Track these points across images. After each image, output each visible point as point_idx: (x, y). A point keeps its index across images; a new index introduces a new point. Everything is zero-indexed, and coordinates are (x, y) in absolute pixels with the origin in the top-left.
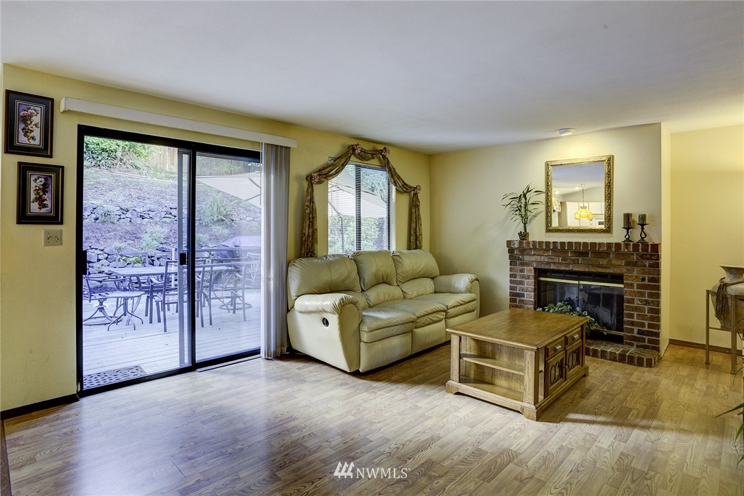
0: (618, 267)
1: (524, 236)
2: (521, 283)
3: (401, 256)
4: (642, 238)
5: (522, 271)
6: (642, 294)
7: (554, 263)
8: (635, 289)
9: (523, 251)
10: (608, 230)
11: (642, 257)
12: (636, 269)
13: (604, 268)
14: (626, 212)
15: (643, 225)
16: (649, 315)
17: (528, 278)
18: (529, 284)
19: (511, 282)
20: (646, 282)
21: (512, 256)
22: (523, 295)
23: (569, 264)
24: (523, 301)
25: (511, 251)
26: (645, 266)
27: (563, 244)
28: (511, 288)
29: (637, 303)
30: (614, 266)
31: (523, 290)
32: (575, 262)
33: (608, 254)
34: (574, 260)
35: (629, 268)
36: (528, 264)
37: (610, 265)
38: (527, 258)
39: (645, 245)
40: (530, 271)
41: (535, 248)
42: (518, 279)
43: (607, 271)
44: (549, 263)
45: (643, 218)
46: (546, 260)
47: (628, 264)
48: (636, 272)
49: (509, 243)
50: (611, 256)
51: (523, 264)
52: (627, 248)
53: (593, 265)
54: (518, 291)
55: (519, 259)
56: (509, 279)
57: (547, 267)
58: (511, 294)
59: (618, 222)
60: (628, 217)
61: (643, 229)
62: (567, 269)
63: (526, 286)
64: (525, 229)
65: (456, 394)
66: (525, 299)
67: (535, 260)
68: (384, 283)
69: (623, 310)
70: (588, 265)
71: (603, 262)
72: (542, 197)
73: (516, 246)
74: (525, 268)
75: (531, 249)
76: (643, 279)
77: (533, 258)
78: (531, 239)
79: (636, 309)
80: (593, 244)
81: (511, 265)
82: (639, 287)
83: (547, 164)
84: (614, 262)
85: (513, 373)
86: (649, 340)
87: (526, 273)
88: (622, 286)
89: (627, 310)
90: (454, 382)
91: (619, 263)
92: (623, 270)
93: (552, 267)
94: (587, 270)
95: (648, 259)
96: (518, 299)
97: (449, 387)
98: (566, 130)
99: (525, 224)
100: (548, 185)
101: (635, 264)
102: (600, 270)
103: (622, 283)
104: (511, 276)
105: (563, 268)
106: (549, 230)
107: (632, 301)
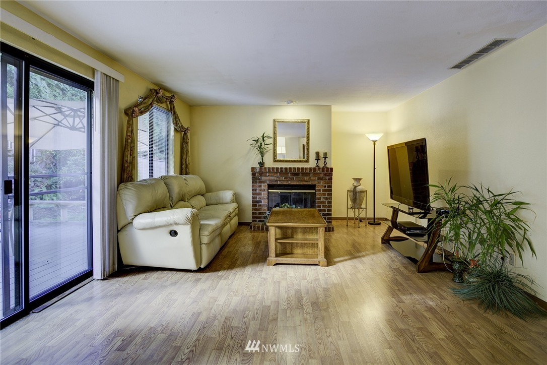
0: (313, 180)
1: (262, 164)
2: (260, 194)
3: (187, 179)
4: (325, 165)
5: (260, 186)
6: (324, 195)
7: (280, 181)
8: (322, 192)
9: (261, 174)
10: (307, 161)
11: (325, 175)
12: (322, 181)
13: (307, 182)
14: (317, 151)
15: (325, 158)
16: (328, 205)
17: (264, 190)
18: (264, 194)
19: (253, 194)
20: (326, 188)
21: (254, 177)
22: (261, 202)
23: (288, 181)
24: (261, 205)
25: (254, 174)
26: (326, 179)
27: (286, 169)
28: (253, 198)
29: (323, 199)
30: (312, 180)
31: (260, 199)
32: (292, 179)
33: (309, 174)
34: (291, 178)
35: (319, 181)
36: (264, 182)
37: (310, 180)
38: (263, 178)
39: (327, 168)
40: (265, 186)
41: (269, 171)
42: (258, 192)
43: (308, 183)
44: (276, 181)
45: (325, 154)
46: (276, 179)
47: (319, 179)
48: (322, 183)
49: (253, 169)
50: (311, 175)
51: (260, 182)
52: (319, 170)
53: (301, 181)
54: (258, 200)
55: (259, 179)
56: (251, 192)
57: (275, 183)
58: (253, 202)
59: (312, 157)
60: (318, 154)
61: (325, 160)
62: (287, 183)
63: (262, 196)
64: (262, 160)
65: (274, 265)
66: (262, 204)
67: (268, 179)
68: (181, 200)
69: (315, 203)
70: (298, 181)
71: (306, 178)
72: (271, 141)
73: (258, 171)
74: (262, 184)
75: (267, 172)
76: (325, 187)
77: (268, 178)
78: (266, 166)
79: (322, 203)
80: (303, 169)
81: (253, 183)
82: (323, 191)
83: (274, 121)
84: (312, 178)
85: (305, 243)
86: (328, 218)
87: (262, 188)
88: (314, 191)
89: (318, 204)
90: (272, 258)
91: (314, 179)
92: (315, 183)
93: (279, 183)
94: (298, 184)
95: (328, 176)
96: (258, 204)
97: (269, 262)
98: (292, 102)
99: (262, 157)
100: (275, 133)
101: (322, 179)
102: (305, 183)
103: (315, 189)
104: (253, 190)
105: (285, 183)
106: (275, 161)
107: (320, 199)
